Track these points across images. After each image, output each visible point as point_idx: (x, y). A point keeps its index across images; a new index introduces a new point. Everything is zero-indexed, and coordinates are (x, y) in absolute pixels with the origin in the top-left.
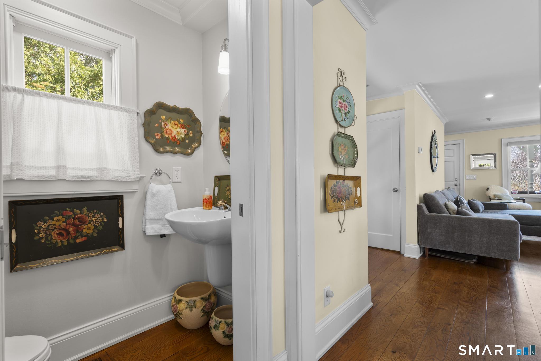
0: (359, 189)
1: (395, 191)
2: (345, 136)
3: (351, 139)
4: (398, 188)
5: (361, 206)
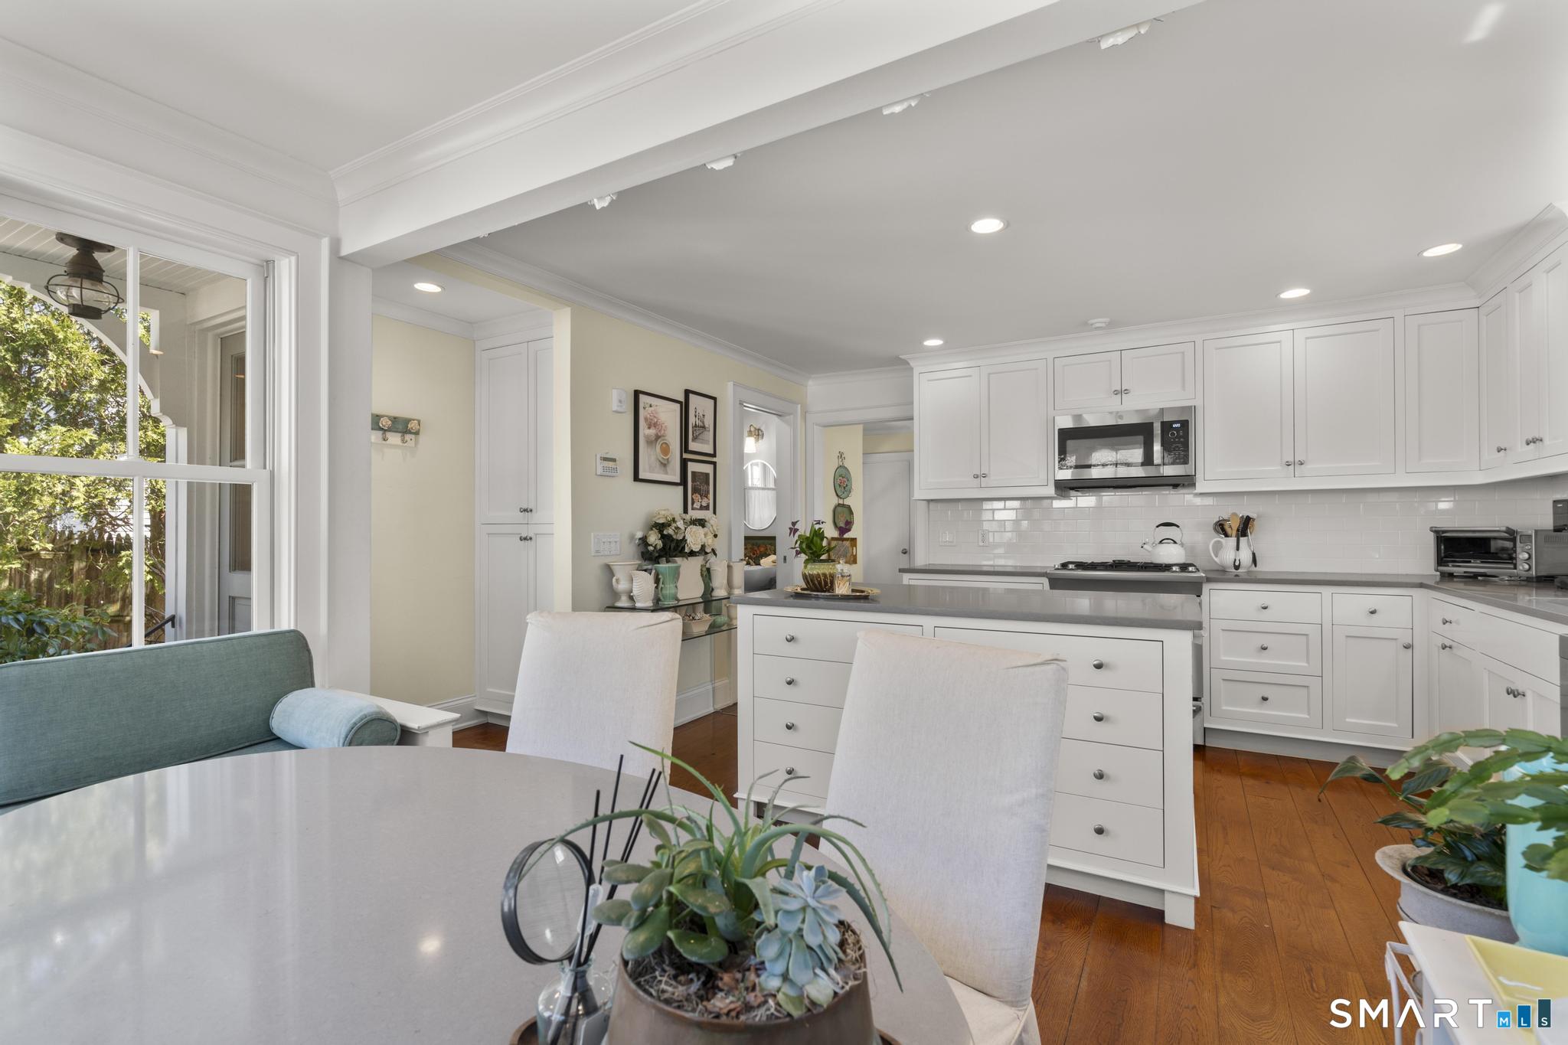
0: (854, 548)
1: (905, 552)
2: (843, 505)
3: (849, 507)
4: (907, 548)
5: (856, 563)
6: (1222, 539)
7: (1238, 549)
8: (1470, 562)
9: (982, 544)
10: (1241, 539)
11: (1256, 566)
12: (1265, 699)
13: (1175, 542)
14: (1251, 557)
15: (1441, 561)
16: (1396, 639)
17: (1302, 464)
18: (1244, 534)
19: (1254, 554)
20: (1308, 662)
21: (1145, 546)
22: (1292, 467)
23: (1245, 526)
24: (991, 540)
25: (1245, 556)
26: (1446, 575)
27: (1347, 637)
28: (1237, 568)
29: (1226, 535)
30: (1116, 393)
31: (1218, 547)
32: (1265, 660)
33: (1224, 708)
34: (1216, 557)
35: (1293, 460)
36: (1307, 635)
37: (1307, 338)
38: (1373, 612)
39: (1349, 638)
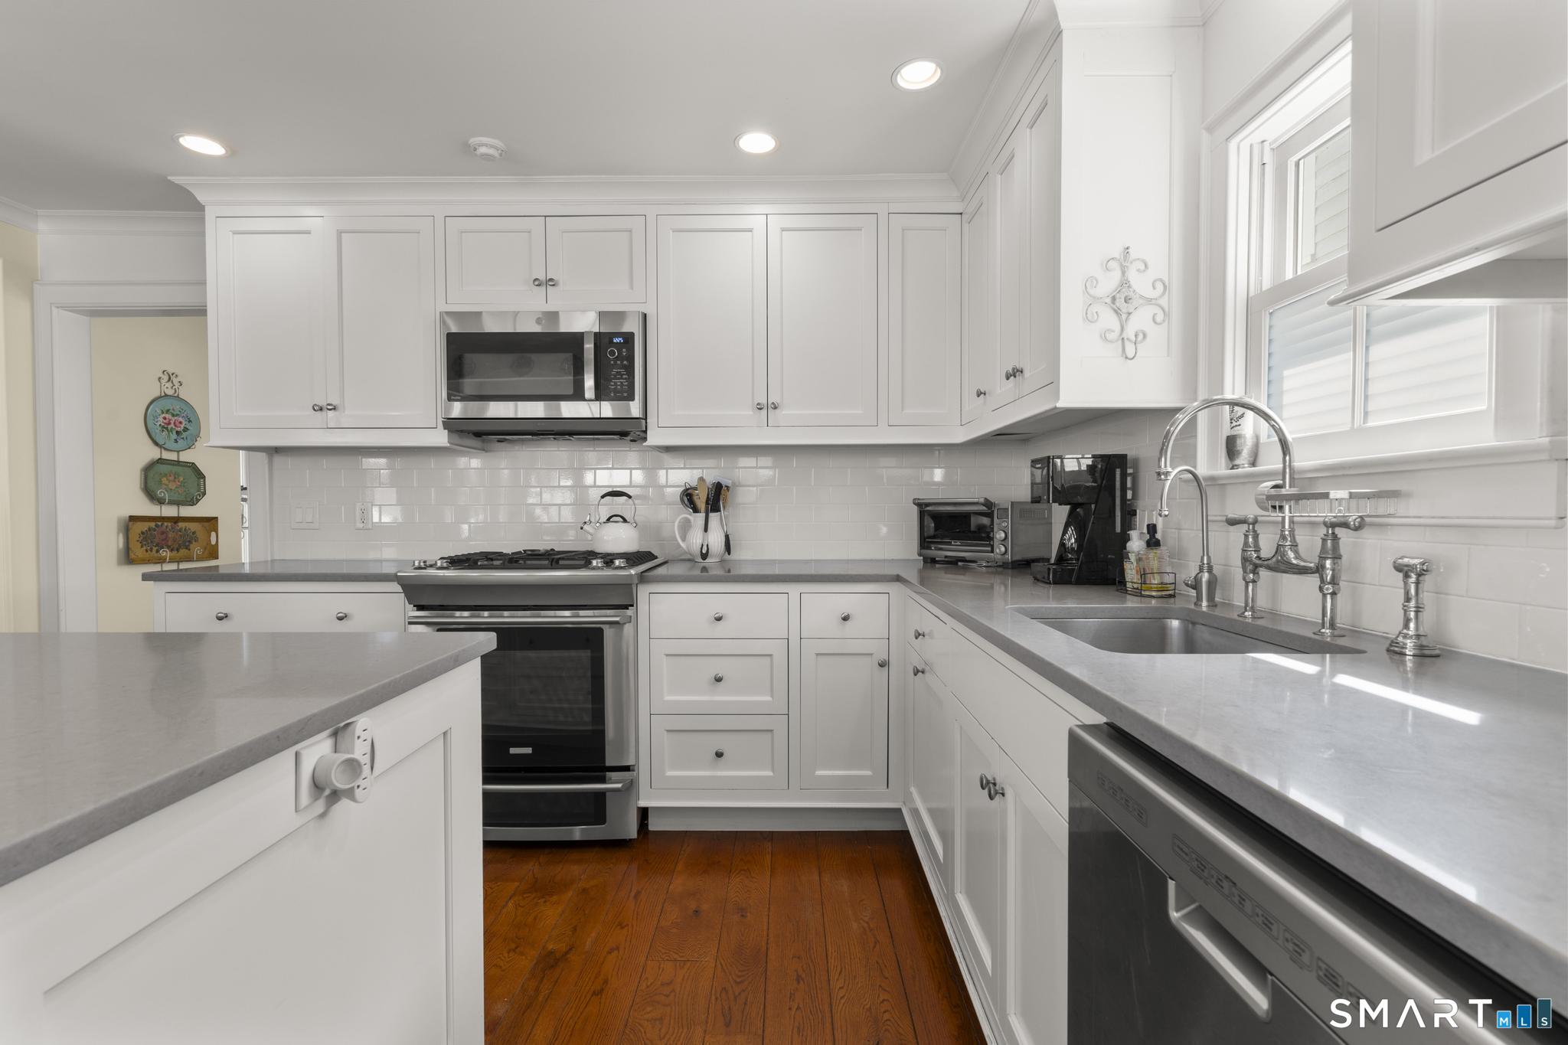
0: (213, 534)
2: (176, 463)
3: (190, 466)
5: (217, 558)
6: (687, 514)
7: (706, 530)
8: (949, 544)
9: (361, 525)
10: (712, 515)
11: (729, 554)
12: (719, 755)
13: (625, 521)
14: (724, 539)
15: (925, 542)
16: (871, 654)
17: (775, 408)
18: (715, 508)
19: (727, 537)
20: (772, 696)
21: (586, 527)
22: (764, 412)
23: (716, 498)
24: (376, 519)
25: (716, 540)
26: (929, 561)
27: (817, 654)
28: (704, 556)
29: (696, 510)
30: (538, 283)
31: (686, 527)
32: (722, 697)
33: (669, 773)
34: (684, 540)
35: (765, 402)
36: (771, 655)
37: (783, 230)
38: (846, 619)
39: (819, 657)
